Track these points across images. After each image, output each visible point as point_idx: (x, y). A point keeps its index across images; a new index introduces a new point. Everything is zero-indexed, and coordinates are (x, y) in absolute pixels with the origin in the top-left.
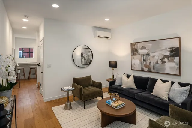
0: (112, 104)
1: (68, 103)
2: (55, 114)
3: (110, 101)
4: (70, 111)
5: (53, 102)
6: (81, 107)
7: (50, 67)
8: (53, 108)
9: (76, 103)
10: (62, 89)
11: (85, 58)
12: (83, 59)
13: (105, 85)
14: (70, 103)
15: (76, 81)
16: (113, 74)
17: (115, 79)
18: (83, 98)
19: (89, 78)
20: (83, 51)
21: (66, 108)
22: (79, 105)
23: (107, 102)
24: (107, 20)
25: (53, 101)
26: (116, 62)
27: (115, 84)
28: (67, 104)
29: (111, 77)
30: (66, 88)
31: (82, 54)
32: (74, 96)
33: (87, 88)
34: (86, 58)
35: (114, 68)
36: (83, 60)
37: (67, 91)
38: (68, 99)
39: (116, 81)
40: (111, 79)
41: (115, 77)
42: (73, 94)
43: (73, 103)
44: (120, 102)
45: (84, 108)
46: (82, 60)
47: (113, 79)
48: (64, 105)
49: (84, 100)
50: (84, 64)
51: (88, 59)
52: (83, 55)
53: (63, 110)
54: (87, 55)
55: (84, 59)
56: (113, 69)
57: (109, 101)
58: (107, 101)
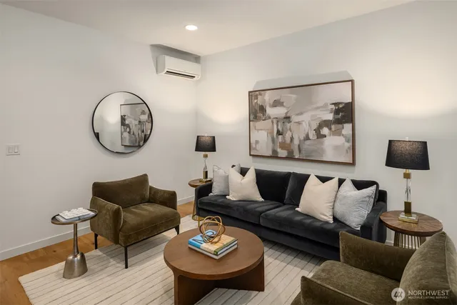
0: (204, 246)
1: (76, 256)
2: (30, 297)
3: (201, 239)
4: (83, 280)
5: (26, 259)
6: (115, 265)
7: (17, 154)
8: (23, 279)
9: (100, 253)
10: (54, 218)
11: (130, 129)
12: (125, 131)
13: (186, 196)
14: (83, 256)
15: (101, 191)
16: (206, 167)
17: (210, 181)
18: (121, 239)
19: (143, 179)
20: (126, 111)
21: (69, 273)
22: (111, 260)
23: (190, 243)
24: (191, 28)
25: (26, 255)
26: (214, 137)
27: (211, 194)
28: (72, 262)
29: (202, 177)
30: (67, 215)
31: (123, 119)
32: (96, 236)
33: (136, 208)
34: (135, 129)
35: (207, 153)
36: (126, 135)
37: (74, 223)
38: (75, 245)
39: (214, 185)
40: (201, 181)
41: (210, 176)
42: (92, 229)
43: (92, 254)
44: (226, 239)
45: (124, 266)
46: (122, 134)
47: (206, 181)
48: (63, 263)
49: (125, 243)
50: (127, 144)
51: (140, 132)
52: (127, 122)
53: (59, 281)
54: (137, 123)
55: (129, 132)
56: (206, 156)
57: (194, 238)
58: (191, 240)
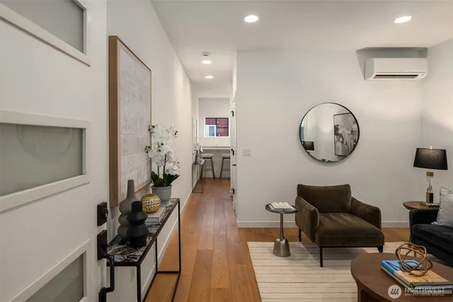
0: (399, 273)
1: (281, 240)
2: (252, 257)
3: (398, 265)
4: (286, 261)
6: (313, 260)
7: (249, 155)
8: (251, 244)
9: (302, 246)
10: (267, 206)
11: (343, 139)
12: (338, 140)
14: (287, 242)
15: (304, 192)
16: (430, 188)
17: (438, 206)
18: (317, 236)
19: (344, 190)
20: (339, 120)
21: (276, 251)
22: (310, 255)
23: (384, 265)
26: (445, 151)
27: (435, 223)
28: (279, 243)
29: (424, 199)
30: (276, 205)
31: (336, 128)
32: (300, 231)
33: (336, 216)
34: (348, 138)
35: (432, 171)
36: (339, 144)
37: (283, 212)
38: (282, 231)
39: (441, 212)
40: (422, 204)
41: (436, 201)
42: (297, 223)
43: (296, 244)
46: (335, 144)
47: (430, 206)
48: (273, 244)
49: (320, 243)
50: (340, 153)
51: (352, 142)
53: (270, 254)
54: (349, 132)
55: (342, 142)
56: (431, 174)
57: (391, 262)
58: (384, 262)
